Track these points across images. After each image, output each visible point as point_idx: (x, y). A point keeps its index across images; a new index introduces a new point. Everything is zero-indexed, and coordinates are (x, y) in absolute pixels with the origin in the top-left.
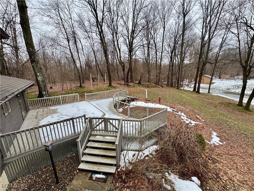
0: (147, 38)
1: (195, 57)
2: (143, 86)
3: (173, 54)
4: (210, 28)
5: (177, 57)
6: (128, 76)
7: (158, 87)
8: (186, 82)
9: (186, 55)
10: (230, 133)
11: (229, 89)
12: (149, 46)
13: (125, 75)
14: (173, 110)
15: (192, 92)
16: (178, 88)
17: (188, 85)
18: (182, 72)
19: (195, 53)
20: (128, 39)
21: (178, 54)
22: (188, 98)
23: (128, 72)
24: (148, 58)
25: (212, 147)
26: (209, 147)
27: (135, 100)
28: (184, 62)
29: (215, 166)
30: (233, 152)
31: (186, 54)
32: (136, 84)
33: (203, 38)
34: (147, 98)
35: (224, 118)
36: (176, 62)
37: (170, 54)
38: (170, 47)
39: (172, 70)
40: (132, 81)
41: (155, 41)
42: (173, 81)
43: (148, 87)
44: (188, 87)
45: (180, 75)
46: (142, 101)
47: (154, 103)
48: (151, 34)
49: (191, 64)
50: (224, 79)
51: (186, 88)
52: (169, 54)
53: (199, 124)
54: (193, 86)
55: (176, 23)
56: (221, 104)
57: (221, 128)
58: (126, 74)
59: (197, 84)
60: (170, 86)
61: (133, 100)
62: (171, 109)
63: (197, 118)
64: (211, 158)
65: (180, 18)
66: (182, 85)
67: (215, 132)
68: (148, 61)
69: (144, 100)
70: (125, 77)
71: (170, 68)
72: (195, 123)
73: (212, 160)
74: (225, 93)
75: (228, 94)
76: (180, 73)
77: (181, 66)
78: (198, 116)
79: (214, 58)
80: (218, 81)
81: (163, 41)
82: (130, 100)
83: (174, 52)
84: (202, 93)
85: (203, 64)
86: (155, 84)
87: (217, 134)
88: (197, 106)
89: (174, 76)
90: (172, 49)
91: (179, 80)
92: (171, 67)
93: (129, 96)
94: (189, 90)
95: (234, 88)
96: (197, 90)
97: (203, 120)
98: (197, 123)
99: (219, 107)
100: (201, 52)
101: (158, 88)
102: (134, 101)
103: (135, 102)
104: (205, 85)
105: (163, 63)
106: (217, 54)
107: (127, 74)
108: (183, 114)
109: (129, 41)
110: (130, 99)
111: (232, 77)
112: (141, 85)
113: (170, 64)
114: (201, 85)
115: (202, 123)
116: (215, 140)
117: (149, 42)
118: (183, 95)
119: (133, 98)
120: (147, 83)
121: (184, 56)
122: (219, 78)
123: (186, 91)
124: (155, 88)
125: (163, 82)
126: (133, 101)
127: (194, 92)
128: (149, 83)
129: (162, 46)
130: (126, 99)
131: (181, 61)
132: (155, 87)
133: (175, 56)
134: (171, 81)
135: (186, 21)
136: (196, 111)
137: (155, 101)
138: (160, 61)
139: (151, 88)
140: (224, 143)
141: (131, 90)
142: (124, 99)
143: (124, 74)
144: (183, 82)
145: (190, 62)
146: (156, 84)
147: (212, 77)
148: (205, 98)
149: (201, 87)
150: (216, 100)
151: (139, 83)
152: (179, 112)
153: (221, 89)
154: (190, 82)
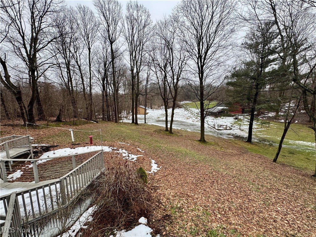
0: (65, 56)
1: (129, 88)
2: (66, 123)
3: (105, 82)
4: (137, 62)
5: (111, 86)
6: (31, 111)
7: (90, 123)
8: (124, 114)
9: (120, 85)
10: (163, 157)
11: (159, 118)
12: (69, 67)
13: (23, 108)
14: (113, 148)
15: (131, 124)
16: (116, 122)
17: (126, 117)
18: (118, 103)
19: (128, 83)
20: (25, 48)
21: (111, 82)
22: (128, 131)
23: (31, 104)
24: (70, 83)
25: (153, 176)
26: (150, 177)
27: (51, 149)
28: (119, 92)
29: (157, 194)
30: (167, 173)
31: (119, 83)
32: (52, 122)
33: (132, 70)
34: (73, 140)
35: (159, 145)
36: (109, 91)
37: (102, 82)
38: (100, 73)
39: (107, 100)
40: (42, 118)
41: (79, 63)
42: (109, 114)
43: (75, 124)
44: (127, 119)
45: (116, 106)
46: (65, 147)
47: (86, 146)
48: (70, 51)
49: (126, 94)
50: (154, 110)
51: (125, 121)
52: (100, 81)
53: (140, 157)
54: (131, 117)
55: (103, 48)
56: (155, 132)
57: (157, 154)
58: (26, 107)
59: (135, 115)
60: (107, 120)
61: (47, 149)
62: (111, 148)
63: (138, 151)
64: (153, 187)
65: (107, 43)
66: (121, 118)
67: (153, 160)
68: (71, 88)
69: (70, 145)
70: (24, 111)
71: (103, 98)
72: (136, 156)
73: (154, 189)
74: (157, 121)
75: (159, 122)
76: (116, 105)
77: (116, 96)
78: (138, 149)
79: (144, 91)
80: (151, 111)
81: (90, 65)
82: (41, 151)
83: (106, 79)
84: (140, 124)
85: (136, 95)
86: (85, 119)
87: (155, 161)
88: (136, 138)
89: (110, 108)
90: (103, 76)
91: (116, 112)
92: (105, 97)
93: (36, 145)
94: (128, 122)
95: (162, 117)
96: (135, 122)
97: (143, 152)
98: (138, 156)
99: (154, 135)
100: (133, 84)
101: (90, 125)
102: (50, 151)
103: (52, 152)
104: (141, 115)
105: (93, 91)
106: (146, 87)
107: (28, 107)
108: (124, 151)
109: (27, 52)
110: (39, 148)
111: (159, 107)
112: (62, 123)
113: (103, 94)
114: (138, 116)
115: (142, 155)
116: (155, 167)
117: (69, 62)
118: (122, 129)
119: (47, 145)
120: (72, 119)
121: (118, 86)
122: (151, 109)
123: (125, 123)
124: (86, 125)
125: (97, 115)
126: (46, 152)
127: (134, 124)
128: (75, 119)
129: (89, 70)
130: (29, 150)
131: (115, 91)
132: (87, 123)
133: (108, 85)
134: (108, 114)
135: (114, 49)
136: (136, 144)
137: (87, 144)
138: (89, 88)
139: (80, 126)
140: (161, 167)
141: (41, 133)
142: (23, 153)
143: (21, 107)
144: (121, 114)
145: (125, 92)
146: (87, 120)
147: (145, 108)
148: (143, 129)
149: (139, 118)
150: (151, 129)
151: (59, 120)
152: (119, 150)
153: (153, 118)
154: (128, 114)
